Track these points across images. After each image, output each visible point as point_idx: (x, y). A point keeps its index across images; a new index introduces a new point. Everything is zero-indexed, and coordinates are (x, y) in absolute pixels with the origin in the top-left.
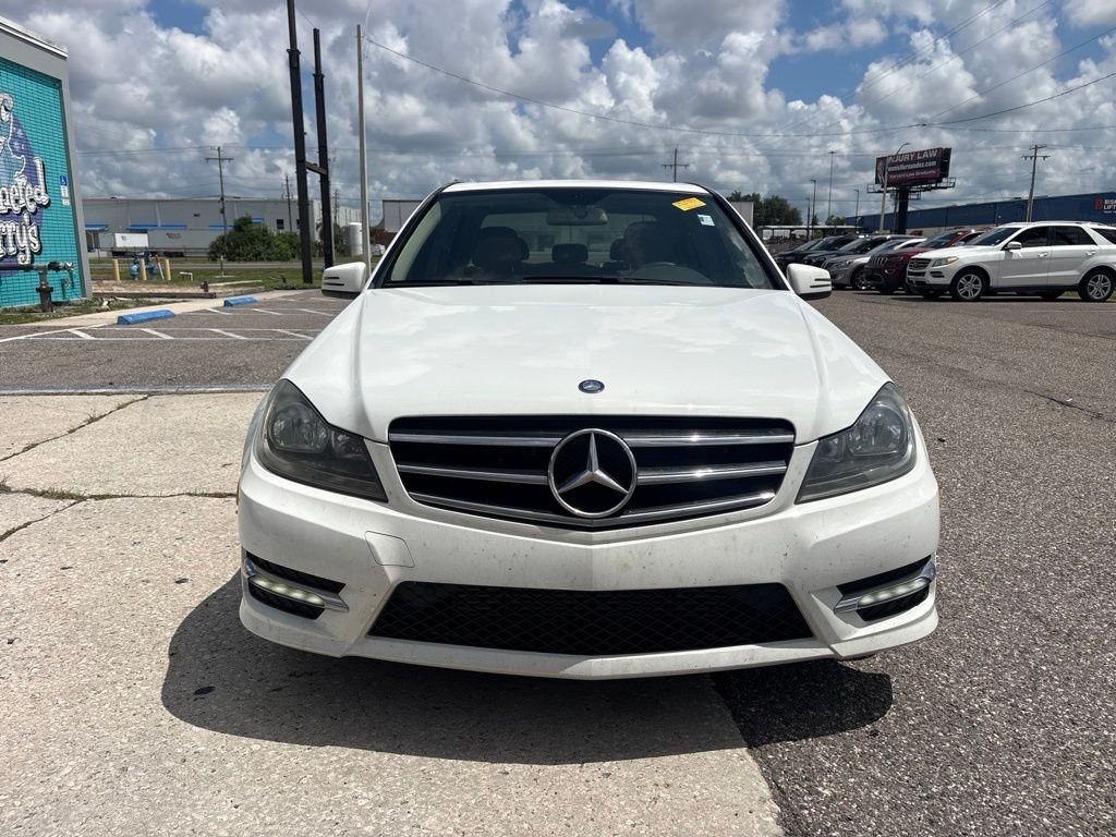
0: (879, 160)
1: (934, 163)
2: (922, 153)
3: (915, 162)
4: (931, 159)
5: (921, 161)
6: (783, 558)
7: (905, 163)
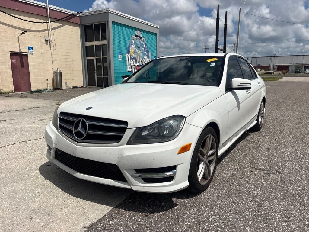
6: (118, 158)
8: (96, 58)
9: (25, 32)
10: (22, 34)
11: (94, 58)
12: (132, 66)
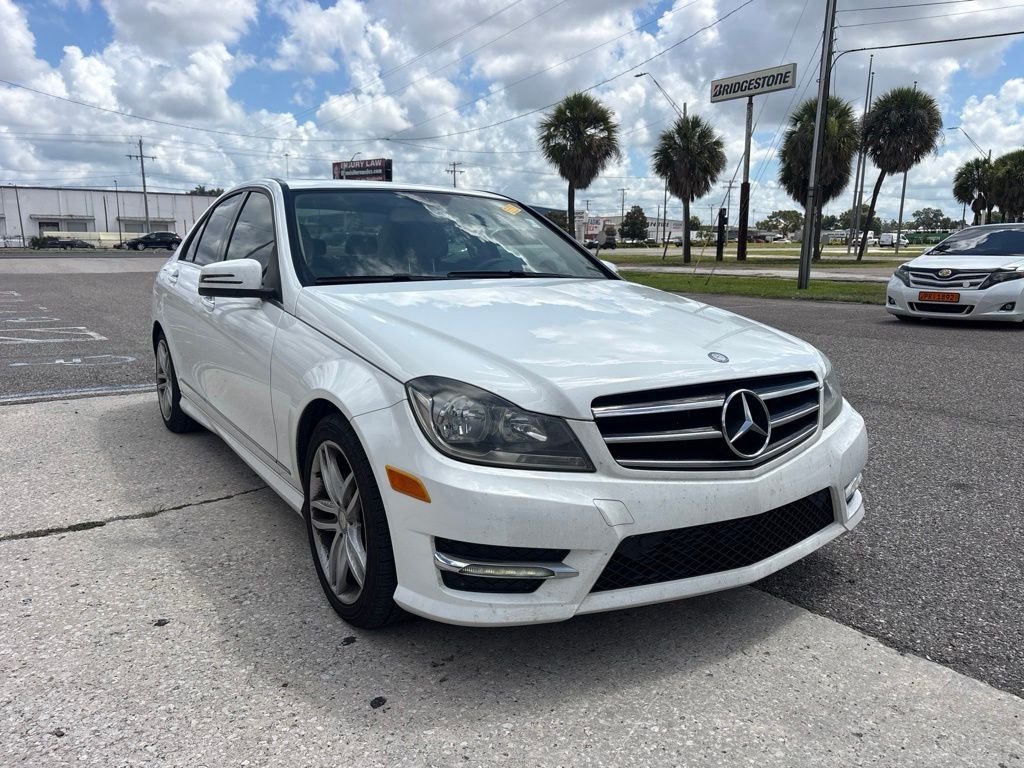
0: (334, 165)
1: (380, 171)
2: (369, 161)
3: (364, 169)
4: (378, 168)
5: (370, 168)
7: (358, 169)
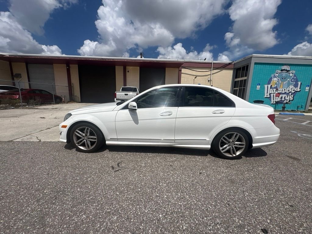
8: (239, 89)
9: (196, 77)
10: (195, 78)
11: (238, 89)
12: (270, 94)
